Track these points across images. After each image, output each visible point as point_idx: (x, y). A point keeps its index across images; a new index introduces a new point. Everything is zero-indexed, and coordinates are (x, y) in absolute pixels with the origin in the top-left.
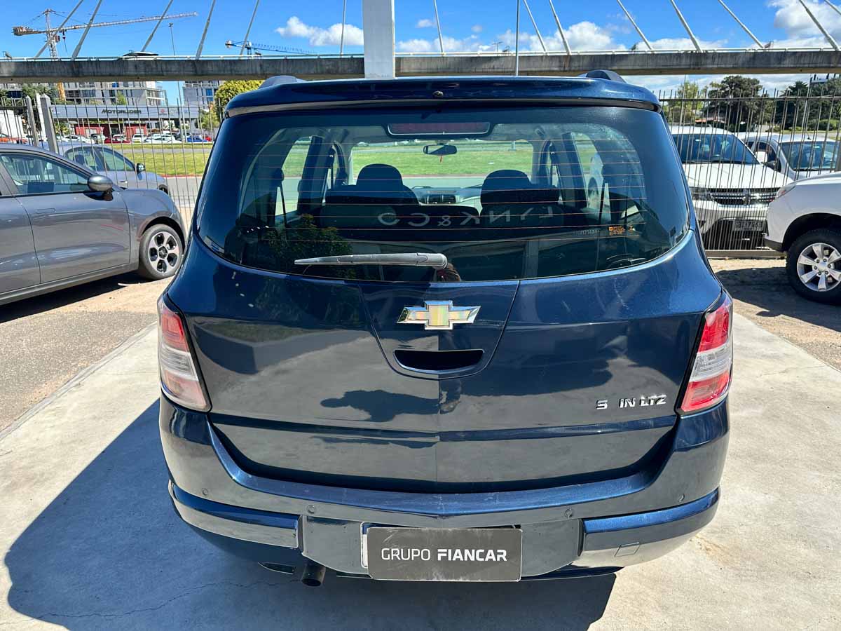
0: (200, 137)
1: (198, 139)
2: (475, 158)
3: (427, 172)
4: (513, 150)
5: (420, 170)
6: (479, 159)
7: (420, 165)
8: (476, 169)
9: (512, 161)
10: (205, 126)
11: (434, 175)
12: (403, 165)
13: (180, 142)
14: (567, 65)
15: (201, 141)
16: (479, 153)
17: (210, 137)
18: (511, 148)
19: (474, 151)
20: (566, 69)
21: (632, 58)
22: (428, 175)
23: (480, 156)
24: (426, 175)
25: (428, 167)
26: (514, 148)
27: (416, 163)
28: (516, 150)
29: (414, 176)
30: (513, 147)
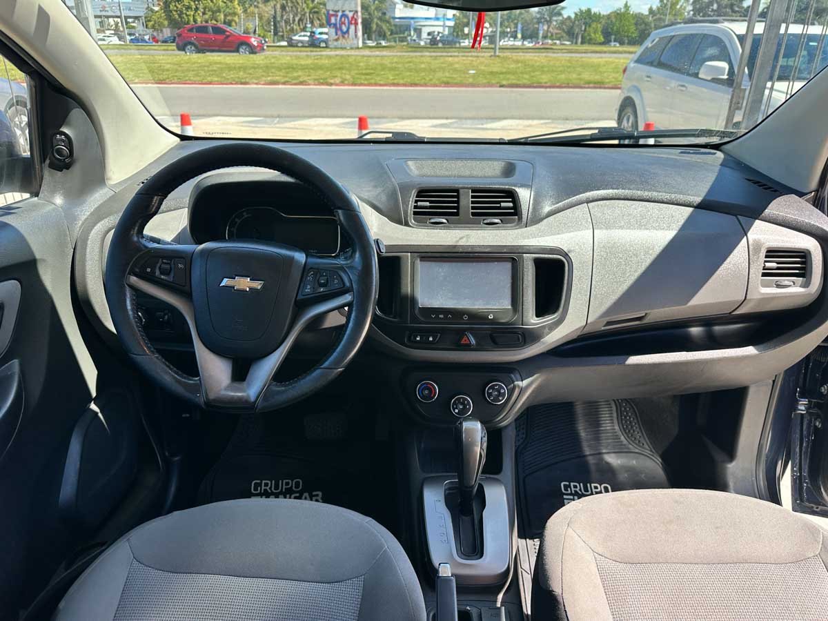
0: (147, 37)
1: (144, 41)
3: (395, 81)
4: (495, 56)
5: (388, 78)
6: (457, 66)
7: (387, 72)
8: (455, 79)
9: (495, 70)
10: (153, 27)
11: (405, 85)
12: (368, 71)
13: (123, 43)
15: (147, 42)
16: (456, 59)
17: (157, 38)
18: (493, 54)
19: (451, 56)
22: (398, 85)
23: (457, 63)
24: (394, 85)
25: (398, 75)
26: (497, 54)
27: (383, 69)
28: (498, 56)
29: (381, 85)
30: (495, 52)
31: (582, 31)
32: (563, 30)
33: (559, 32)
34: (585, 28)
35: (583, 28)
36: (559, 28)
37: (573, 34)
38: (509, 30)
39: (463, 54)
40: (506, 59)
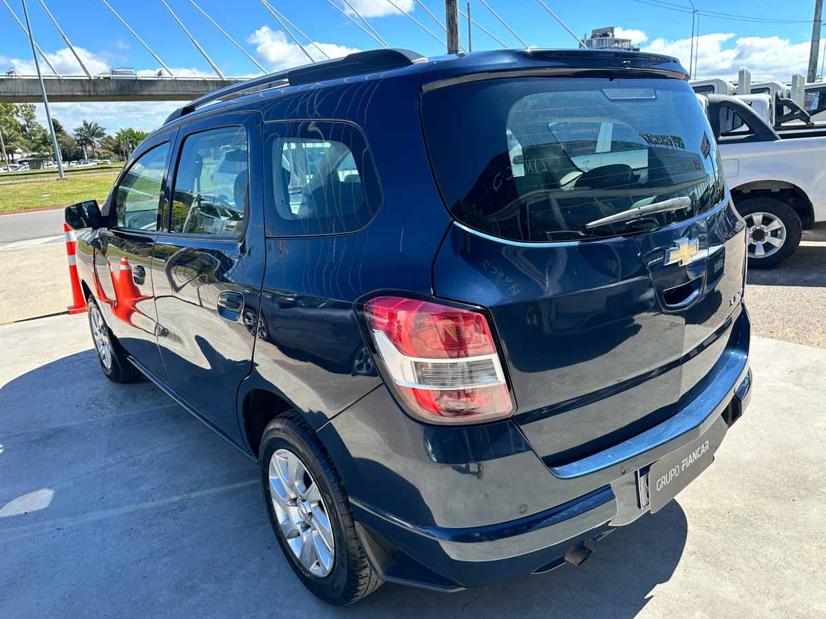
2: (17, 192)
4: (61, 179)
6: (24, 192)
8: (31, 204)
14: (91, 89)
16: (19, 187)
18: (59, 177)
20: (92, 93)
21: (162, 84)
23: (23, 189)
26: (64, 177)
30: (61, 175)
31: (130, 149)
32: (110, 149)
33: (107, 151)
34: (133, 146)
35: (131, 146)
36: (103, 147)
37: (122, 153)
38: (48, 154)
39: (25, 180)
40: (75, 181)
